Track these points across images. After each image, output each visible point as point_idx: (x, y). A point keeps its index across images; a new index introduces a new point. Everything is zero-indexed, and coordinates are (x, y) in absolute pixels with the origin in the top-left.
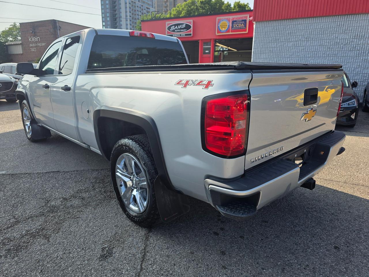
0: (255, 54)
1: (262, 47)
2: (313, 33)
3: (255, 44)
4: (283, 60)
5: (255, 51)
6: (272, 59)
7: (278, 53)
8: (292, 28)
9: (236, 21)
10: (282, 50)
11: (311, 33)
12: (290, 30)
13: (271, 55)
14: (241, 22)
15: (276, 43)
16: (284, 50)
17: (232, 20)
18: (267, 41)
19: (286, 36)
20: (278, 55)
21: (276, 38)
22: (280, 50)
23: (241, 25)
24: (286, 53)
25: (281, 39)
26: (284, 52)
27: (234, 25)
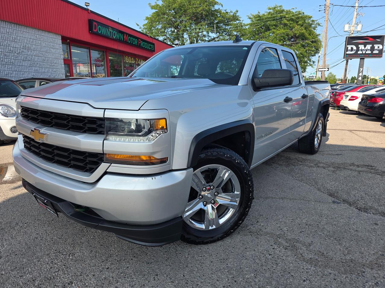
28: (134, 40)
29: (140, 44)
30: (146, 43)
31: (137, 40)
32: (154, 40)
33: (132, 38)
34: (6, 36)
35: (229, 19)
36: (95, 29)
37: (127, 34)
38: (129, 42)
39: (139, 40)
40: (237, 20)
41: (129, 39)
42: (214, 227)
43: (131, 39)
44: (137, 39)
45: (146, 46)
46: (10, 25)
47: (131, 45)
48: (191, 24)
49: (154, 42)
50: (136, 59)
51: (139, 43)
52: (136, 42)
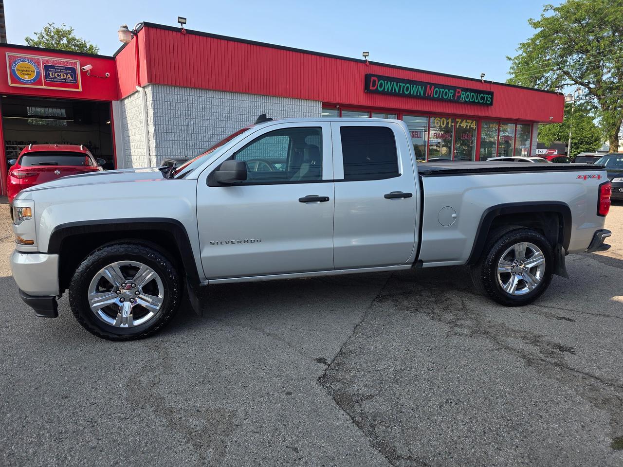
0: (157, 133)
1: (167, 123)
2: (230, 111)
3: (156, 118)
4: (201, 145)
5: (157, 129)
6: (186, 142)
7: (193, 135)
8: (206, 101)
9: (53, 67)
10: (197, 130)
11: (229, 112)
12: (203, 103)
13: (183, 136)
14: (64, 70)
15: (187, 120)
16: (199, 131)
17: (43, 64)
18: (174, 115)
19: (200, 111)
20: (193, 137)
21: (187, 113)
22: (195, 130)
23: (65, 75)
24: (202, 135)
25: (194, 116)
26: (199, 133)
27: (51, 73)
29: (459, 97)
30: (473, 94)
33: (442, 90)
34: (253, 110)
36: (373, 86)
37: (431, 84)
39: (458, 90)
41: (437, 91)
42: (127, 326)
43: (440, 92)
44: (452, 90)
45: (472, 99)
46: (259, 98)
47: (441, 100)
50: (457, 120)
51: (457, 94)
52: (450, 94)
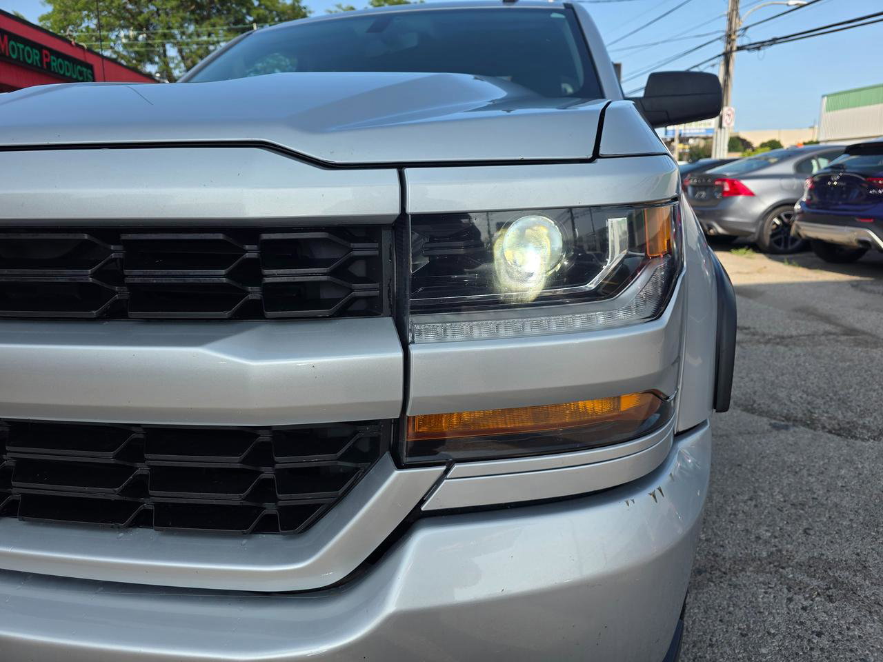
28: (28, 52)
30: (66, 63)
31: (37, 51)
32: (88, 54)
35: (284, 13)
38: (14, 56)
39: (45, 51)
40: (304, 16)
44: (36, 49)
45: (68, 71)
48: (183, 19)
49: (90, 59)
52: (35, 57)
